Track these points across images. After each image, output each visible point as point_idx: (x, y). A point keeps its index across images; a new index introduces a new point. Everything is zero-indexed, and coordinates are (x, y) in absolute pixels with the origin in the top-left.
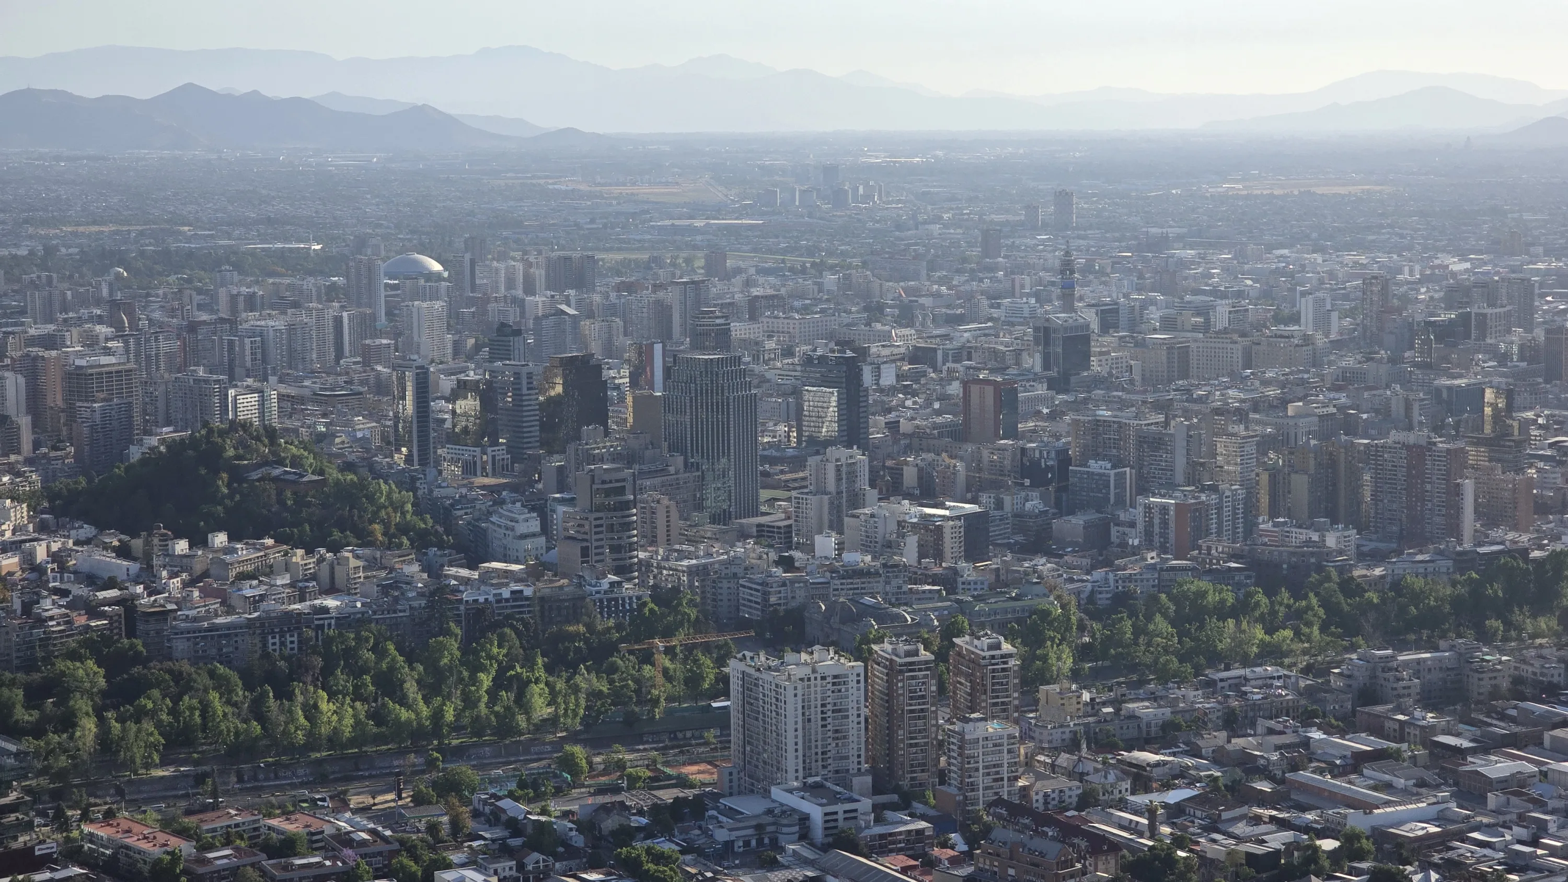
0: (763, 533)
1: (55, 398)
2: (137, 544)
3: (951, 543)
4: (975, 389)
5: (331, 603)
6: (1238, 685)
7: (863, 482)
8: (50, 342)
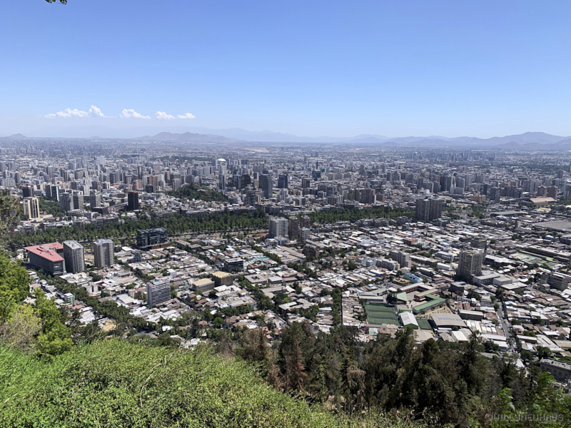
0: (273, 201)
1: (169, 178)
2: (182, 200)
3: (300, 203)
4: (304, 180)
5: (210, 209)
6: (341, 224)
7: (287, 194)
8: (168, 170)
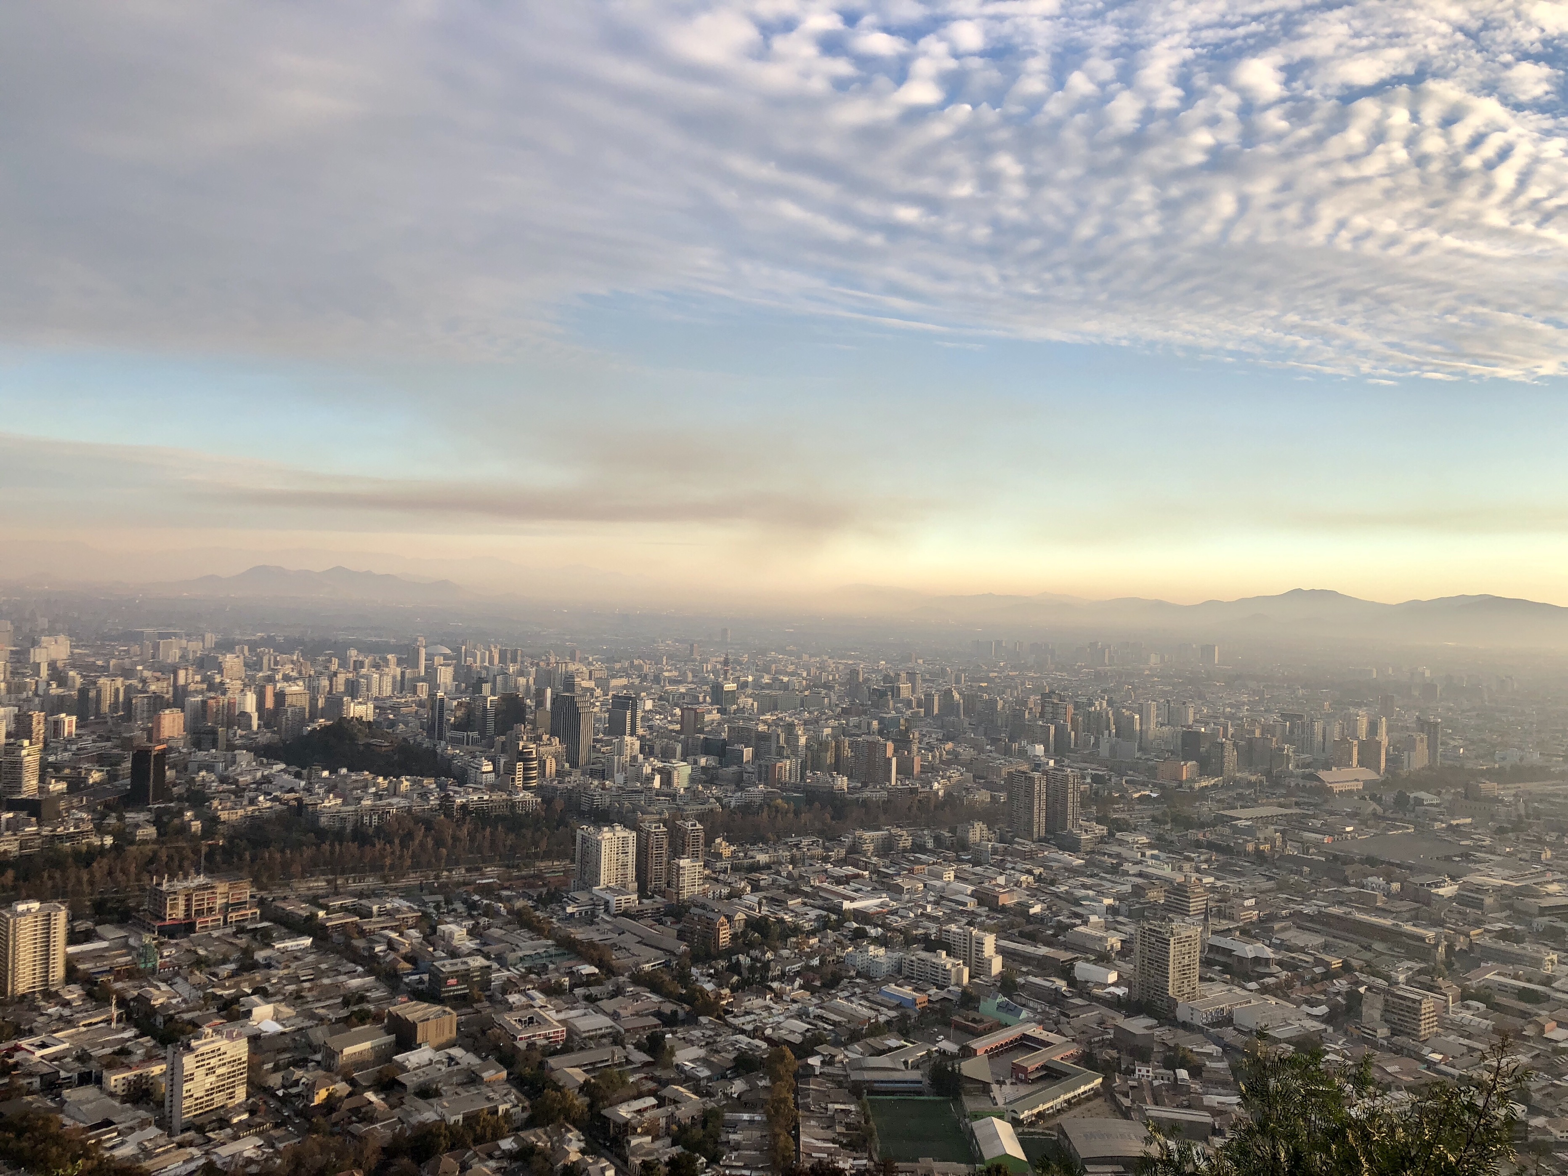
2: (305, 772)
4: (686, 712)
5: (394, 801)
7: (637, 751)
